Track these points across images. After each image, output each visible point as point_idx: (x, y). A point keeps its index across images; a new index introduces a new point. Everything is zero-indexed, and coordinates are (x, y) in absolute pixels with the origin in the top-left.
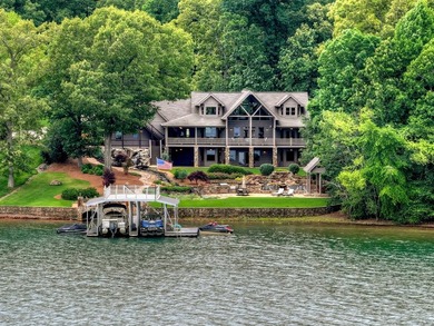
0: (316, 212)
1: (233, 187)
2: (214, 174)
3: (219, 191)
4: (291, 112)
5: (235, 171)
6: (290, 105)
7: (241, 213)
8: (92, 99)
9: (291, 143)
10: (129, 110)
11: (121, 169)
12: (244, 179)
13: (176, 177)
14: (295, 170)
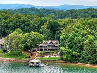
0: (60, 60)
1: (48, 55)
2: (46, 53)
3: (46, 56)
4: (56, 44)
5: (49, 53)
6: (56, 43)
7: (50, 60)
8: (30, 45)
9: (56, 48)
10: (34, 46)
11: (33, 52)
12: (50, 54)
13: (41, 54)
14: (57, 52)
